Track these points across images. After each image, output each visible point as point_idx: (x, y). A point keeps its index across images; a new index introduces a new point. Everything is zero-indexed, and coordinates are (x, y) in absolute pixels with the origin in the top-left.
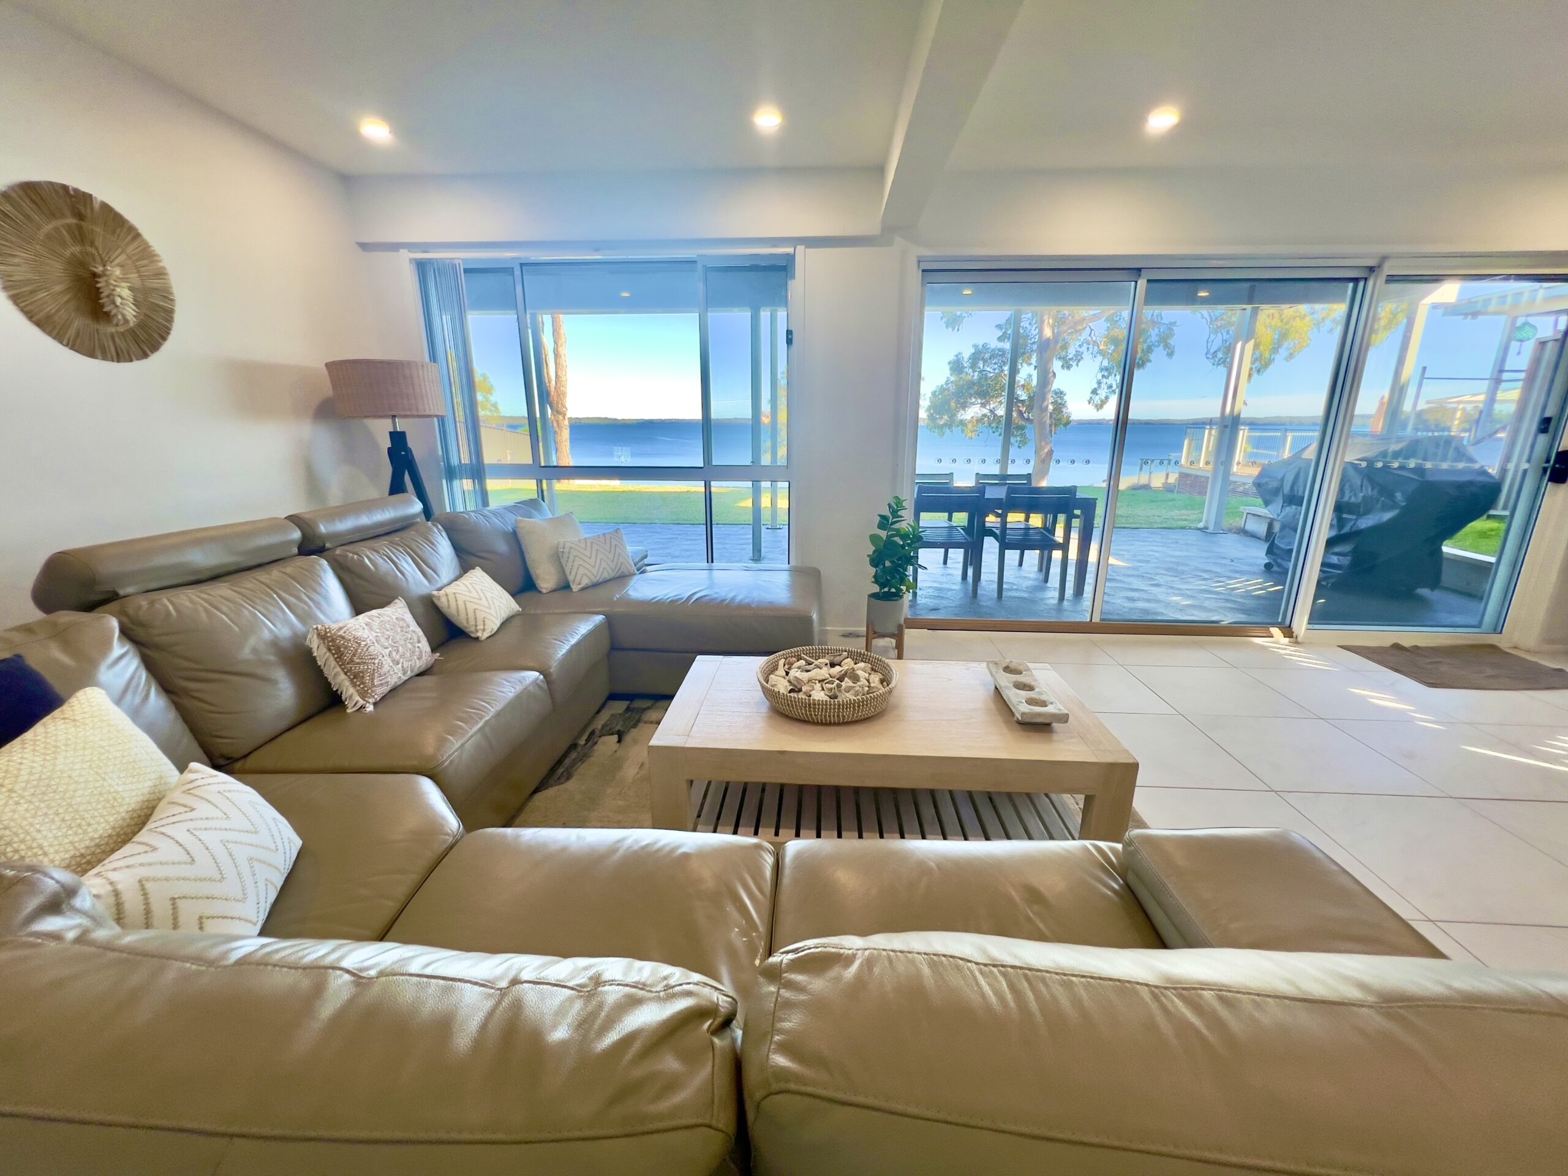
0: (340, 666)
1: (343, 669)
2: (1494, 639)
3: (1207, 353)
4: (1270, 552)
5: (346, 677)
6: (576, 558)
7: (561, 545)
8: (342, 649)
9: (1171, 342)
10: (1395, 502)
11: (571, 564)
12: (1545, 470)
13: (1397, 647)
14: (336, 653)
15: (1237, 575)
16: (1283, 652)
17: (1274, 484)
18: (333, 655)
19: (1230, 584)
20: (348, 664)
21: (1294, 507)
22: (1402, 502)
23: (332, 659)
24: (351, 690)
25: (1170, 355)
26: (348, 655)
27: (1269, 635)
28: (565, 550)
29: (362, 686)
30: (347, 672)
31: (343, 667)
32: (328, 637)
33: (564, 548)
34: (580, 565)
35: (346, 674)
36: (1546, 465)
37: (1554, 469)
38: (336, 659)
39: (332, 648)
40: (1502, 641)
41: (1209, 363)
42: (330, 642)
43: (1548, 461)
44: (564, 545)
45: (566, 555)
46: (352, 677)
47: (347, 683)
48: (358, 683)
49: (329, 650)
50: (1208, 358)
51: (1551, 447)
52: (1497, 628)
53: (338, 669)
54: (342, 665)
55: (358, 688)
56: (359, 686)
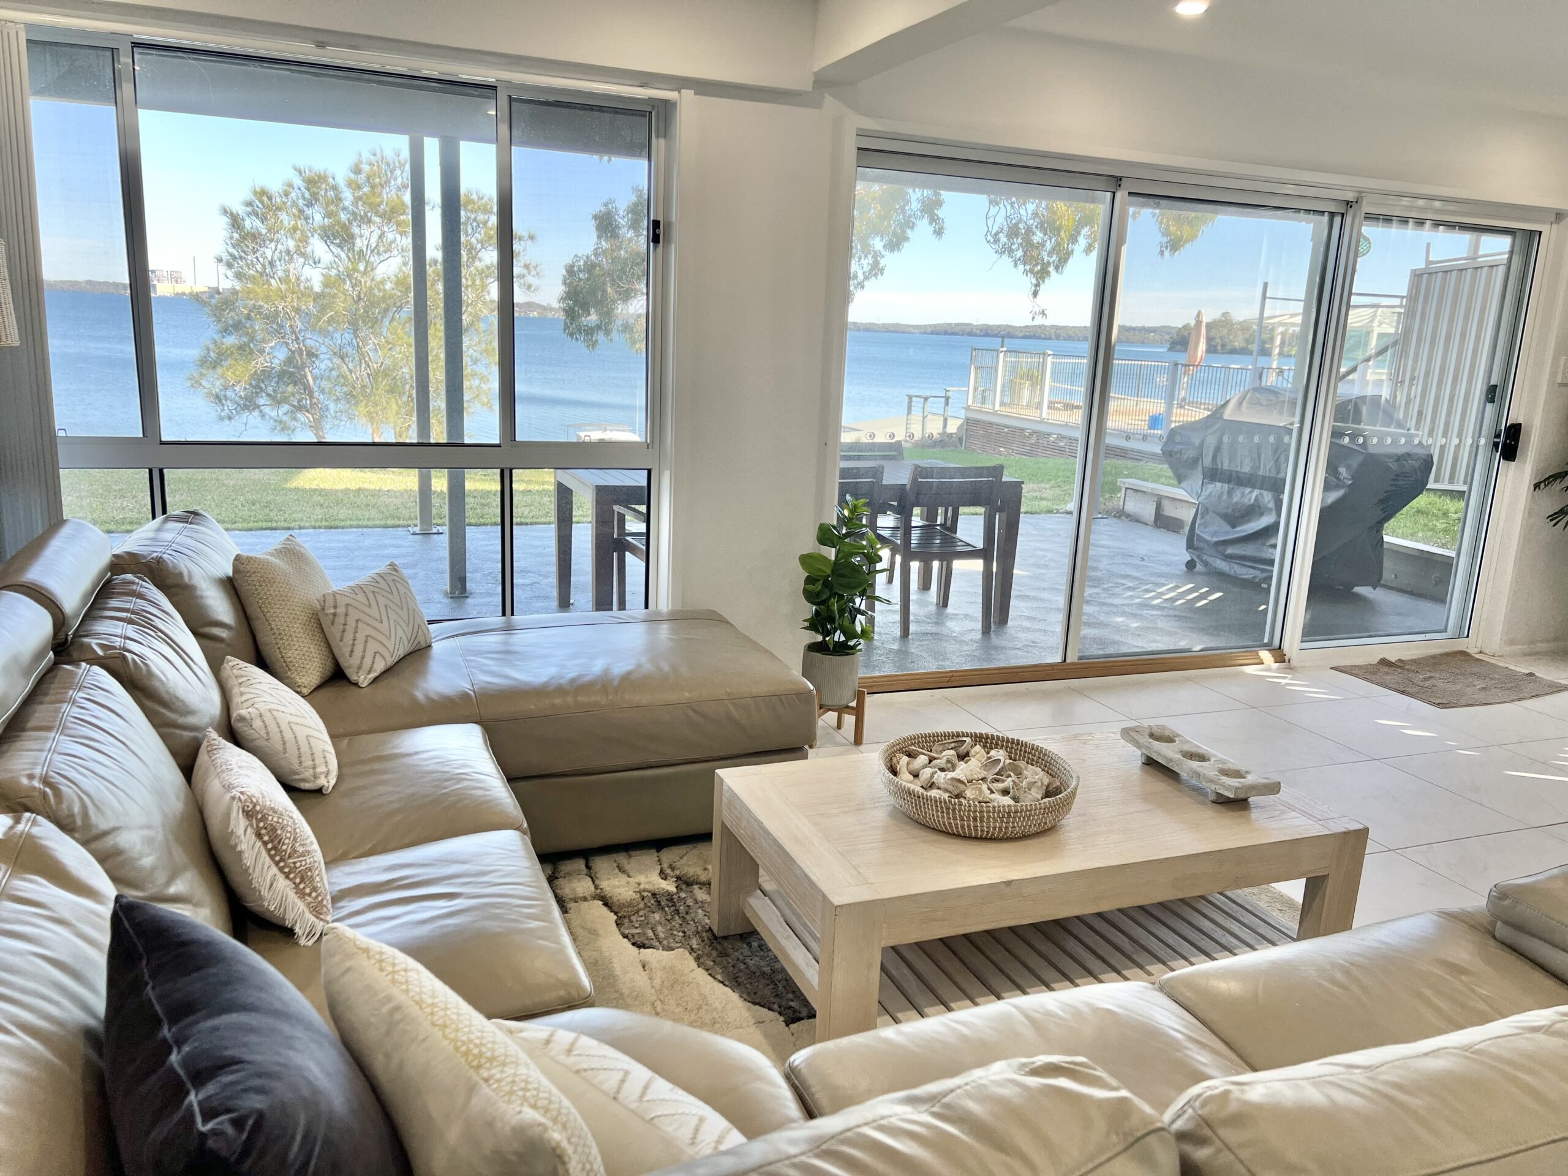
0: (277, 863)
1: (281, 870)
2: (1461, 645)
3: (986, 235)
4: (1190, 545)
5: (288, 882)
6: (360, 624)
7: (330, 602)
8: (279, 832)
9: (940, 213)
10: (1338, 479)
11: (351, 636)
12: (1496, 445)
13: (1384, 662)
14: (272, 841)
15: (1163, 581)
16: (1284, 681)
17: (1192, 453)
18: (265, 844)
19: (1162, 594)
20: (290, 857)
21: (1219, 484)
22: (1349, 480)
23: (264, 854)
24: (301, 906)
25: (939, 232)
26: (287, 841)
27: (1257, 661)
28: (338, 610)
29: (314, 894)
30: (290, 872)
31: (282, 864)
32: (258, 812)
33: (335, 607)
34: (368, 636)
35: (287, 877)
36: (1498, 440)
37: (1505, 444)
38: (269, 851)
39: (263, 831)
40: (1469, 645)
41: (989, 250)
42: (261, 820)
43: (1498, 436)
44: (335, 601)
45: (340, 620)
46: (298, 880)
47: (292, 895)
48: (308, 890)
49: (259, 836)
50: (988, 242)
51: (1498, 421)
52: (1463, 632)
53: (274, 870)
54: (282, 860)
55: (309, 899)
56: (310, 895)
